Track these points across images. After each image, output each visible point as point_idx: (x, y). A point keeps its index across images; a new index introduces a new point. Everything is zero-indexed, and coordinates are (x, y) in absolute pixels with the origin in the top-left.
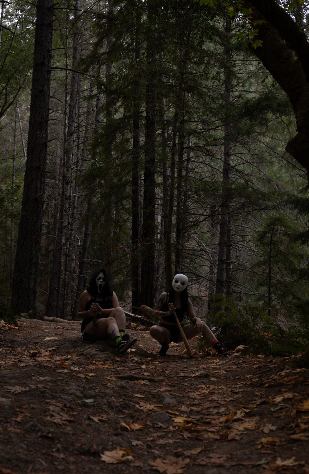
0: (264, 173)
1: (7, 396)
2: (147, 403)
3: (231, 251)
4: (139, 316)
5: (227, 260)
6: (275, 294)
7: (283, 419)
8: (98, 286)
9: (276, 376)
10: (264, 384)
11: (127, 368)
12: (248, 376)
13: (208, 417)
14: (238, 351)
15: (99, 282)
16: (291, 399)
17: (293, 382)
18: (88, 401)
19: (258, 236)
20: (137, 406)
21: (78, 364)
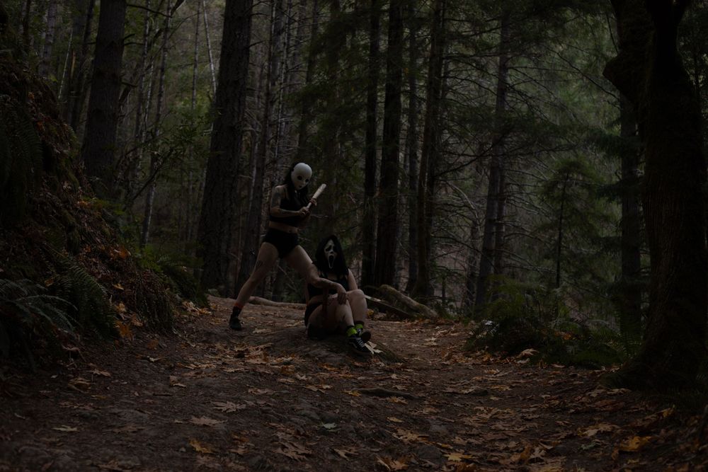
0: (556, 96)
1: (217, 417)
2: (407, 431)
3: (505, 207)
4: (379, 300)
5: (498, 219)
6: (566, 271)
7: (600, 461)
8: (328, 258)
9: (584, 398)
10: (569, 409)
11: (371, 378)
12: (544, 396)
13: (493, 454)
14: (524, 357)
15: (329, 254)
16: (609, 432)
17: (610, 408)
18: (328, 426)
19: (544, 186)
20: (395, 435)
21: (304, 370)
